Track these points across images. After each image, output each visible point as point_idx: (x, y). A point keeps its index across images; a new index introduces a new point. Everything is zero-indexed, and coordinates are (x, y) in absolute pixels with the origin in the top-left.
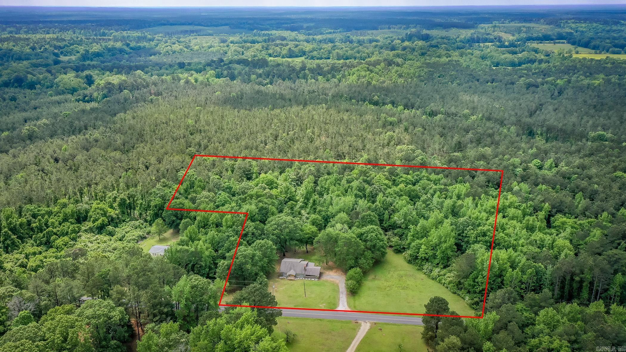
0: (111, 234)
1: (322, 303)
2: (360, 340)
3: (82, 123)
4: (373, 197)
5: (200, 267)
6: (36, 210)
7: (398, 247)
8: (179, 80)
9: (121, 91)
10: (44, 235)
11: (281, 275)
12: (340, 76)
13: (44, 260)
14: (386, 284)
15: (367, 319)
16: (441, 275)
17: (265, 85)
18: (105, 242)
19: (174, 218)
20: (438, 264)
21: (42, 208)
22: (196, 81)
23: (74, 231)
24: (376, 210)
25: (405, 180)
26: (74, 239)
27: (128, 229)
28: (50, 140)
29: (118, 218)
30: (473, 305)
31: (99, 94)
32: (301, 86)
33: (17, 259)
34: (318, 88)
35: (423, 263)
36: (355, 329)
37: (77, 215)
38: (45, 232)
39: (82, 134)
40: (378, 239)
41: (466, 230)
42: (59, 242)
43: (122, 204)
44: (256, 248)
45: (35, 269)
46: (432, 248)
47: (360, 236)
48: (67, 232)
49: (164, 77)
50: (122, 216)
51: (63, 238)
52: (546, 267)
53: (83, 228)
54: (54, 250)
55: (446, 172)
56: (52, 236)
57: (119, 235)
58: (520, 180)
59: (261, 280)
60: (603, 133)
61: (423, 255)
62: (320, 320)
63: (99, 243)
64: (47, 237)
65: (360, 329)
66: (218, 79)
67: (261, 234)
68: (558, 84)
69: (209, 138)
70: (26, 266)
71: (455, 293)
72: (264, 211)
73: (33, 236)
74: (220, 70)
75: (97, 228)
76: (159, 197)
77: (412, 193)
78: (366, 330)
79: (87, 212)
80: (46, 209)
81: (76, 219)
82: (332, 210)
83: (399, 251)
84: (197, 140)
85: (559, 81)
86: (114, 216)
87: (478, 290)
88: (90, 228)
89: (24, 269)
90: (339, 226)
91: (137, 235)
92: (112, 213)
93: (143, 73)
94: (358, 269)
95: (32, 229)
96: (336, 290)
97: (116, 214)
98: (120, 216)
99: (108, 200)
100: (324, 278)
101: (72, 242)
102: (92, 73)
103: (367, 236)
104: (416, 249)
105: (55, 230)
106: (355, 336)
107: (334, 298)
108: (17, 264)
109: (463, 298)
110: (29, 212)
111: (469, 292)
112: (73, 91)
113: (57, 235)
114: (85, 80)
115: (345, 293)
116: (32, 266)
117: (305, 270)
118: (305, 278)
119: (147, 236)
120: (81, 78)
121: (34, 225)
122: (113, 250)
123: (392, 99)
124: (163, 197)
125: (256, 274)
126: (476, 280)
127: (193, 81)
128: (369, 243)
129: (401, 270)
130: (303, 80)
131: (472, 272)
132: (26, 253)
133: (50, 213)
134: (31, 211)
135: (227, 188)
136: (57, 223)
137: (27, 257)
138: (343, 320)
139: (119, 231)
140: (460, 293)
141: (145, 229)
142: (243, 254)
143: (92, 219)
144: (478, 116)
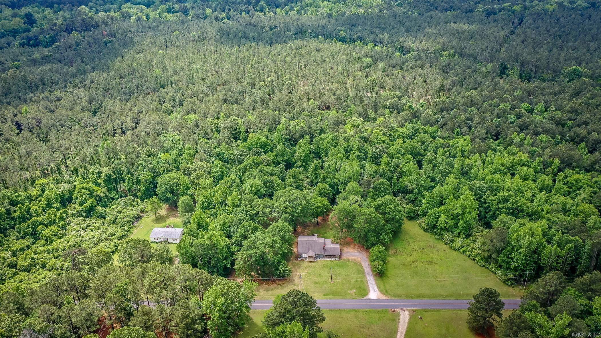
0: (103, 216)
1: (352, 289)
2: (404, 333)
3: (36, 77)
4: (376, 159)
5: (217, 260)
6: (13, 196)
7: (412, 214)
8: (130, 16)
9: (70, 33)
10: (28, 225)
11: (298, 256)
12: (299, 7)
13: (35, 256)
14: (410, 259)
15: (405, 306)
16: (464, 246)
17: (222, 20)
18: (99, 228)
19: (170, 195)
20: (459, 234)
21: (19, 193)
22: (148, 17)
23: (62, 219)
24: (384, 175)
25: (401, 134)
26: (64, 228)
27: (119, 209)
28: (5, 100)
29: (106, 196)
30: (507, 281)
31: (45, 37)
32: (261, 21)
33: (4, 258)
34: (280, 23)
35: (443, 232)
36: (394, 320)
37: (61, 198)
38: (29, 222)
39: (40, 91)
40: (397, 211)
41: (484, 195)
42: (48, 232)
43: (108, 180)
44: (274, 232)
45: (27, 269)
46: (452, 217)
47: (377, 208)
48: (55, 220)
49: (111, 13)
50: (110, 193)
51: (52, 227)
52: (584, 241)
53: (70, 212)
54: (42, 242)
55: (441, 123)
56: (38, 226)
57: (112, 217)
58: (518, 130)
59: (284, 268)
60: (578, 68)
61: (443, 225)
62: (355, 311)
63: (92, 230)
64: (32, 228)
65: (399, 319)
66: (170, 15)
67: (272, 212)
68: (514, 11)
69: (183, 91)
70: (16, 266)
71: (483, 266)
72: (269, 184)
73: (16, 227)
74: (171, 4)
75: (86, 211)
76: (148, 170)
77: (415, 150)
78: (407, 321)
79: (71, 192)
80: (25, 194)
81: (60, 203)
82: (339, 177)
83: (413, 217)
84: (171, 94)
85: (515, 7)
86: (102, 195)
87: (512, 267)
88: (78, 212)
89: (14, 270)
90: (352, 198)
91: (131, 216)
92: (99, 191)
93: (87, 9)
94: (381, 246)
95: (13, 218)
96: (361, 271)
97: (104, 192)
98: (108, 194)
99: (91, 177)
100: (345, 256)
101: (62, 232)
102: (31, 11)
103: (385, 209)
104: (435, 217)
105: (39, 219)
106: (398, 330)
107: (362, 281)
108: (6, 264)
109: (493, 272)
110: (7, 199)
111: (500, 266)
112: (14, 33)
113: (43, 224)
114: (25, 19)
115: (371, 274)
116: (23, 266)
117: (324, 249)
118: (325, 258)
119: (141, 215)
120: (20, 17)
121: (16, 215)
122: (109, 236)
123: (359, 34)
124: (152, 171)
125: (279, 263)
126: (511, 256)
127: (144, 17)
128: (387, 216)
129: (420, 241)
130: (261, 14)
131: (506, 248)
132: (13, 250)
133: (30, 198)
134: (8, 197)
135: (219, 155)
136: (40, 210)
137: (14, 255)
138: (380, 310)
139: (111, 211)
140: (490, 267)
141: (138, 206)
142: (263, 243)
143: (78, 201)
144: (450, 52)
